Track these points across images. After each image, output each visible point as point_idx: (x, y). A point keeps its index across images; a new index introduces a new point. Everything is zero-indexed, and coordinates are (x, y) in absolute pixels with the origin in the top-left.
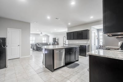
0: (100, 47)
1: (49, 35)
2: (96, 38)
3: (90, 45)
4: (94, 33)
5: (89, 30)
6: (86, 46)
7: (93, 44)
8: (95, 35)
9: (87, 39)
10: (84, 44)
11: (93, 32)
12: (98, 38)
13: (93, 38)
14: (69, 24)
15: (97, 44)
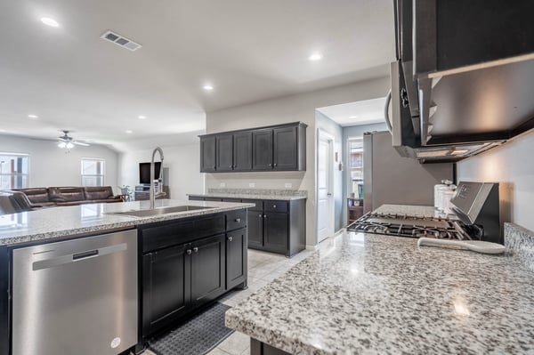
0: (350, 203)
1: (118, 146)
2: (336, 165)
3: (309, 196)
4: (329, 141)
5: (305, 126)
6: (288, 203)
7: (322, 193)
8: (331, 149)
9: (296, 168)
10: (282, 193)
11: (322, 135)
12: (345, 167)
13: (323, 165)
14: (208, 87)
15: (337, 193)
